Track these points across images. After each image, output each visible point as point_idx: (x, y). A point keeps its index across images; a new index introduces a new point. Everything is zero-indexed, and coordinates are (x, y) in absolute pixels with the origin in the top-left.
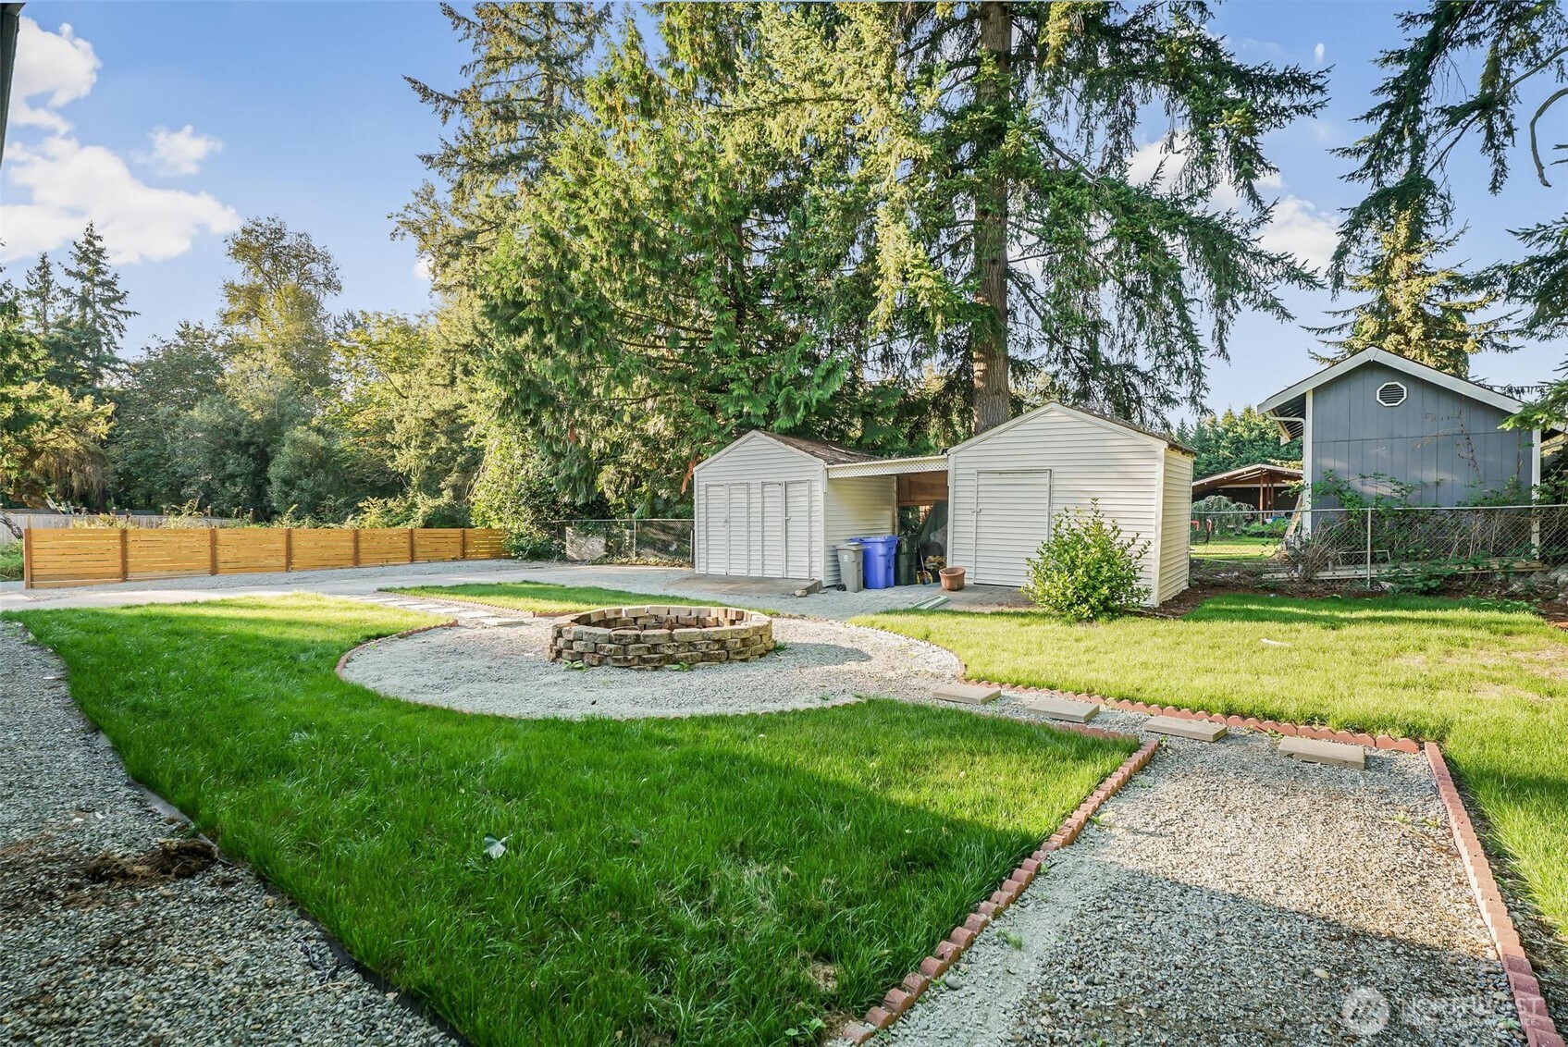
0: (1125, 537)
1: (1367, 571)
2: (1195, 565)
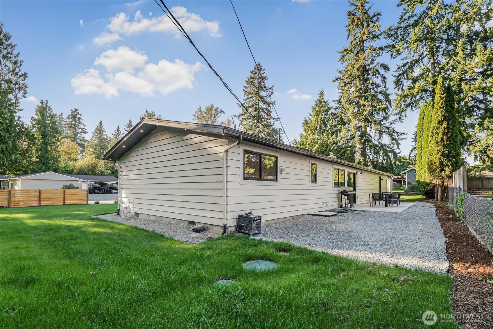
1: (413, 192)
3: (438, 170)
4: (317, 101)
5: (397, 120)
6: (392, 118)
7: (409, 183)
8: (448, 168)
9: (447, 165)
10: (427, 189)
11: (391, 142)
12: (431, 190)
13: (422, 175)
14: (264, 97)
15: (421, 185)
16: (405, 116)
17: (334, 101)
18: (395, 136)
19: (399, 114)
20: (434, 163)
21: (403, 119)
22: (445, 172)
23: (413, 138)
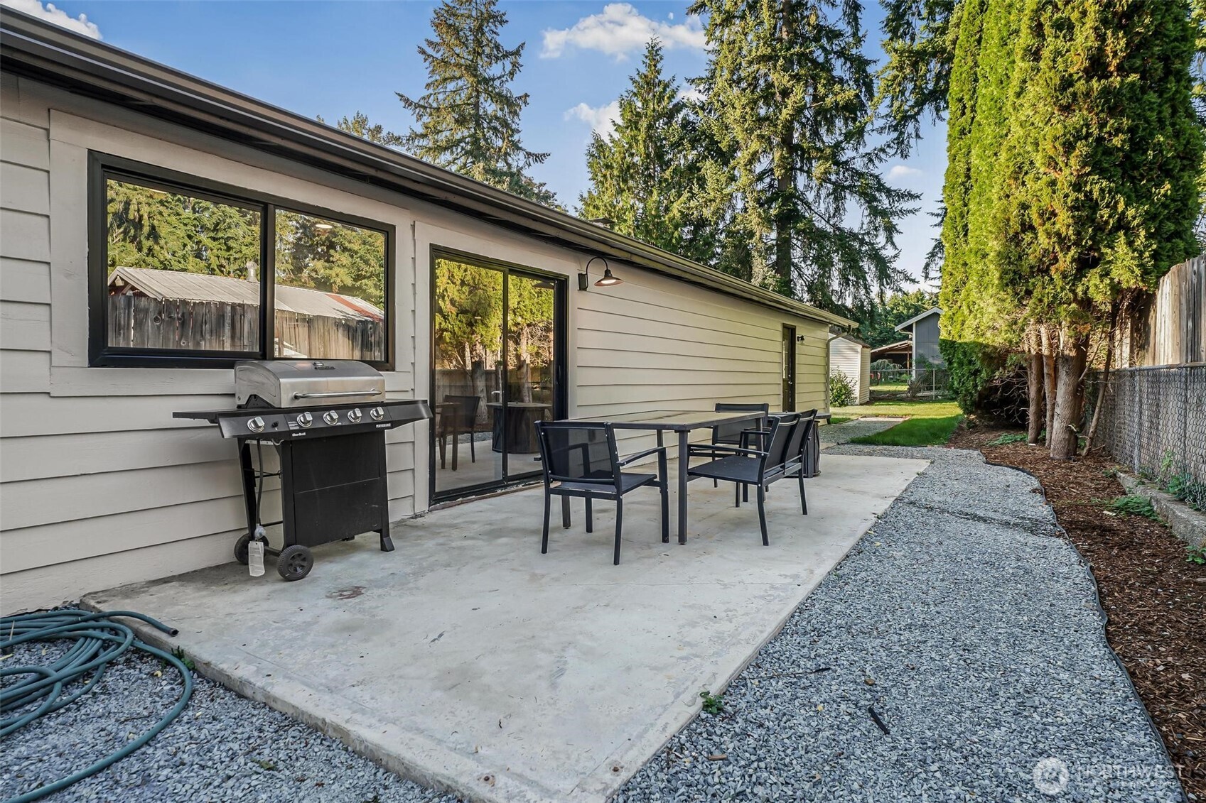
0: (849, 380)
1: (933, 393)
2: (872, 392)
3: (1066, 261)
4: (637, 78)
5: (889, 146)
6: (873, 141)
7: (922, 362)
8: (1130, 244)
9: (1122, 225)
10: (991, 380)
11: (866, 220)
12: (1007, 386)
13: (966, 312)
14: (493, 80)
15: (961, 364)
16: (914, 135)
17: (693, 81)
18: (884, 202)
19: (895, 130)
20: (1041, 215)
21: (908, 146)
22: (1107, 274)
23: (938, 215)
